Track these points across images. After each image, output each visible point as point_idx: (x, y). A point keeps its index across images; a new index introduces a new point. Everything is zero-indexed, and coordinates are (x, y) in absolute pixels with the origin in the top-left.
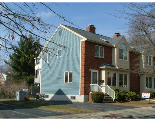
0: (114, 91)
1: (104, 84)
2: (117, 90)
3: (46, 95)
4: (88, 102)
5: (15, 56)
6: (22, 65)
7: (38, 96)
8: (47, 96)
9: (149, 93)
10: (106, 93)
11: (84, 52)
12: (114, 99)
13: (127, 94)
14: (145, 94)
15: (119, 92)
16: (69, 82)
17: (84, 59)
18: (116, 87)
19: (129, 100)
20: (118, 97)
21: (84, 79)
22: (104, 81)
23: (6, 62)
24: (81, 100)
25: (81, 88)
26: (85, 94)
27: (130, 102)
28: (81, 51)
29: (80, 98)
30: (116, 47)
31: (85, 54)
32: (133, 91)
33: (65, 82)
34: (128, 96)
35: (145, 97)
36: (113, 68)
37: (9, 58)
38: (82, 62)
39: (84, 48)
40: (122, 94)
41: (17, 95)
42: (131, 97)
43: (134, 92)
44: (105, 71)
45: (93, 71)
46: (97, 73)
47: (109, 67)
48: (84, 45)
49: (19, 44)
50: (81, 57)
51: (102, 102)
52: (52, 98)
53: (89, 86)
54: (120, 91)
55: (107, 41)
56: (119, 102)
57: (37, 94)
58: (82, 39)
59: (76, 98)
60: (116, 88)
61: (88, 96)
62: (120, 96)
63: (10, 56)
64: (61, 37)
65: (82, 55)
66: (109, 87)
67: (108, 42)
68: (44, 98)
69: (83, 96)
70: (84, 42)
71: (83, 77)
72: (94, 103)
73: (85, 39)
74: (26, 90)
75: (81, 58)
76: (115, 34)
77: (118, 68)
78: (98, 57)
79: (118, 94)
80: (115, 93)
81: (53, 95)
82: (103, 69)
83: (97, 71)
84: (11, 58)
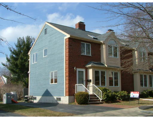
0: (101, 91)
1: (91, 84)
2: (105, 90)
3: (34, 96)
4: (73, 104)
5: (13, 58)
6: (19, 67)
7: (27, 98)
8: (35, 99)
9: (138, 92)
10: (93, 94)
11: (68, 50)
12: (101, 100)
13: (118, 94)
14: (134, 93)
15: (106, 92)
16: (55, 83)
17: (68, 57)
18: (106, 86)
19: (120, 100)
20: (106, 97)
21: (68, 79)
22: (91, 80)
23: (4, 65)
24: (66, 101)
25: (66, 88)
26: (69, 95)
27: (120, 102)
28: (65, 49)
29: (65, 100)
30: (104, 44)
31: (69, 52)
32: (124, 91)
33: (51, 83)
34: (119, 96)
35: (134, 96)
36: (102, 66)
37: (7, 60)
38: (66, 61)
39: (68, 45)
40: (110, 94)
41: (4, 98)
42: (121, 97)
43: (126, 92)
44: (92, 70)
45: (78, 70)
46: (83, 71)
47: (96, 65)
48: (68, 42)
49: (17, 46)
50: (65, 55)
51: (87, 104)
52: (40, 100)
53: (75, 87)
54: (108, 91)
55: (95, 37)
56: (108, 103)
57: (26, 96)
58: (66, 36)
59: (61, 99)
60: (104, 87)
61: (73, 97)
62: (108, 96)
63: (7, 59)
64: (47, 35)
65: (66, 53)
66: (96, 86)
67: (97, 39)
68: (32, 100)
69: (68, 97)
70: (68, 39)
71: (67, 76)
72: (79, 105)
73: (68, 36)
74: (14, 93)
75: (65, 57)
76: (108, 31)
77: (106, 66)
78: (84, 55)
79: (106, 94)
80: (102, 93)
81: (40, 97)
82: (90, 68)
83: (84, 70)
84: (8, 60)
